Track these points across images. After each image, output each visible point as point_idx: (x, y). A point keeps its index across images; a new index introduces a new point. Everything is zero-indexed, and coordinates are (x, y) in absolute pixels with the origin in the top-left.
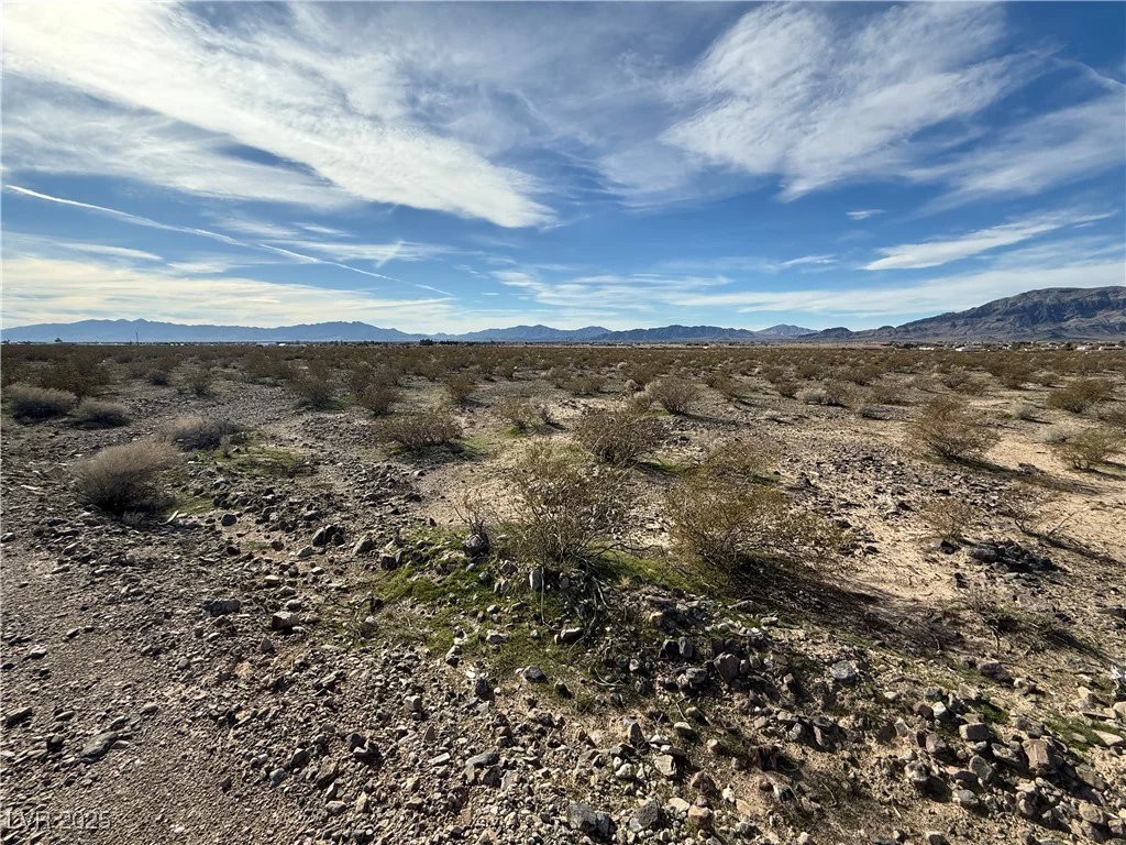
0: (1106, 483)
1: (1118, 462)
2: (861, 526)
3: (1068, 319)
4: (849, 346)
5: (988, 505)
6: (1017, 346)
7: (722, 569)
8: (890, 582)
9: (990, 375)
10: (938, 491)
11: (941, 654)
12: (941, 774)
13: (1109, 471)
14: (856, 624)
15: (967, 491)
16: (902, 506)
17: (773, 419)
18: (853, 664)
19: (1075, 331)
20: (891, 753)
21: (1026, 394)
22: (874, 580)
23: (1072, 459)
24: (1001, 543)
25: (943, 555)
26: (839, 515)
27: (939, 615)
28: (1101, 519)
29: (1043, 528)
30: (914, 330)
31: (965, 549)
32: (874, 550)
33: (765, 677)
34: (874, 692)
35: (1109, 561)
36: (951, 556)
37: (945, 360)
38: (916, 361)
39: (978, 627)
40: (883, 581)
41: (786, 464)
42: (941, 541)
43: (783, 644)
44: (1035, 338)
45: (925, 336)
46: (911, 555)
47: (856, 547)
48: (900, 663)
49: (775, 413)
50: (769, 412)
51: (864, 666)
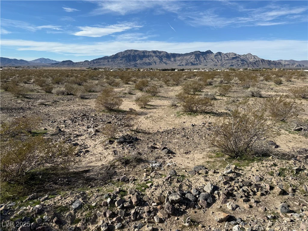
0: (148, 111)
1: (150, 104)
2: (83, 143)
3: (138, 60)
4: (74, 69)
5: (122, 124)
6: (127, 69)
7: (19, 184)
8: (94, 161)
9: (121, 80)
10: (108, 123)
11: (111, 181)
12: (112, 222)
13: (149, 107)
14: (82, 183)
15: (116, 121)
16: (97, 131)
17: (42, 104)
18: (80, 199)
19: (140, 65)
20: (96, 225)
21: (130, 85)
22: (89, 163)
23: (141, 105)
24: (125, 136)
25: (110, 145)
26: (74, 141)
27: (109, 167)
28: (147, 122)
29: (135, 128)
30: (96, 62)
31: (116, 141)
32: (88, 151)
33: (45, 225)
34: (89, 206)
35: (149, 133)
36: (112, 145)
37: (108, 74)
38: (98, 75)
39: (120, 166)
40: (92, 162)
41: (50, 124)
42: (109, 140)
43: (52, 206)
44: (131, 67)
45: (100, 65)
46: (100, 149)
47: (81, 152)
48: (97, 191)
49: (43, 101)
50: (40, 101)
51: (84, 198)
